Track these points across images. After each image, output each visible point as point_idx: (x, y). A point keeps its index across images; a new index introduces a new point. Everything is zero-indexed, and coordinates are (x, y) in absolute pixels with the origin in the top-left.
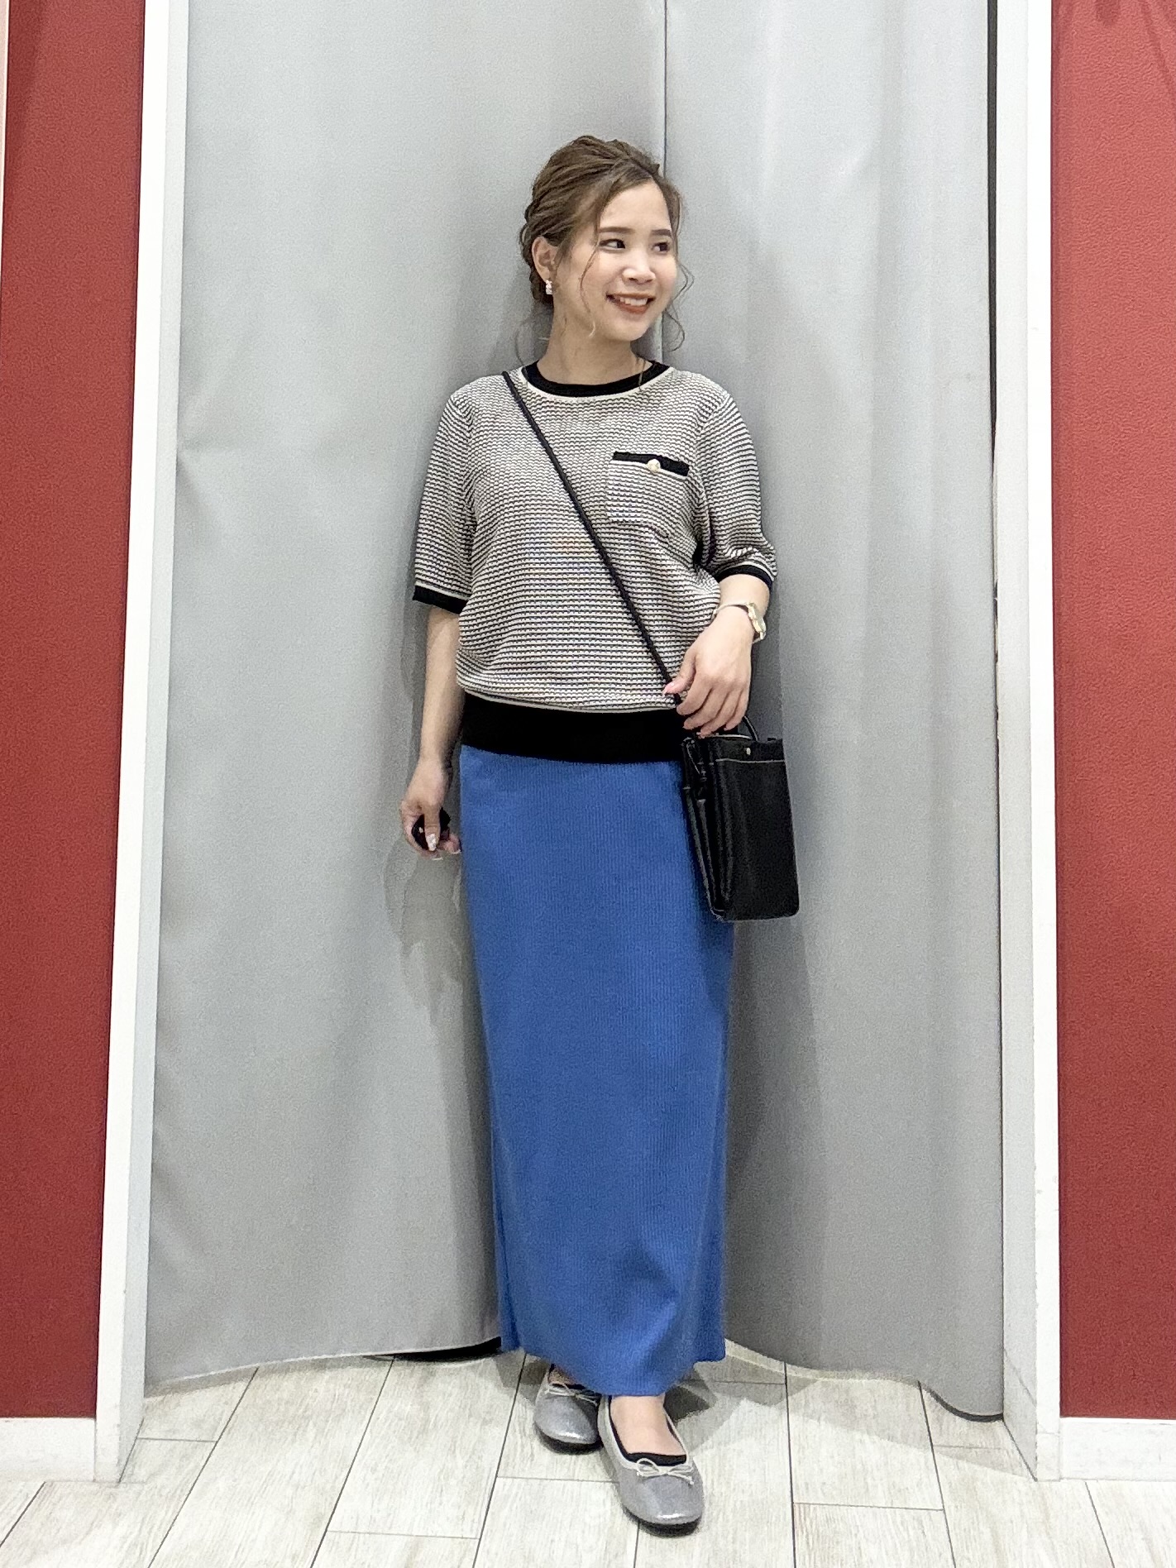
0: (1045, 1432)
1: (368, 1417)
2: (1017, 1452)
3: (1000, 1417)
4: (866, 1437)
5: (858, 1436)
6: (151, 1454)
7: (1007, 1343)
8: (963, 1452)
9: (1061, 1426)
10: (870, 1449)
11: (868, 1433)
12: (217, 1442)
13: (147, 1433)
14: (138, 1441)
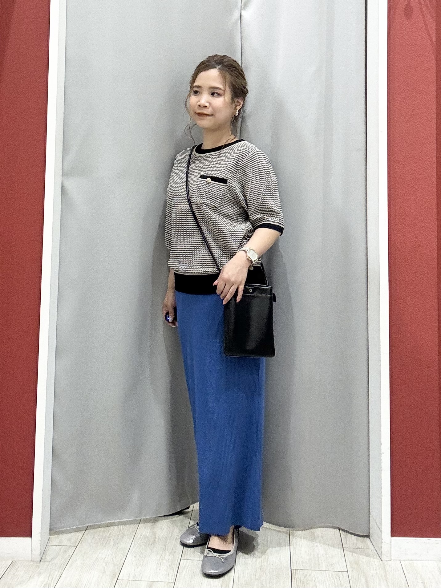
0: (385, 543)
1: (133, 537)
2: (375, 550)
3: (368, 536)
4: (319, 544)
5: (316, 544)
6: (52, 551)
7: (371, 509)
8: (355, 550)
9: (391, 540)
10: (320, 549)
11: (319, 543)
12: (77, 546)
13: (51, 543)
14: (47, 546)
